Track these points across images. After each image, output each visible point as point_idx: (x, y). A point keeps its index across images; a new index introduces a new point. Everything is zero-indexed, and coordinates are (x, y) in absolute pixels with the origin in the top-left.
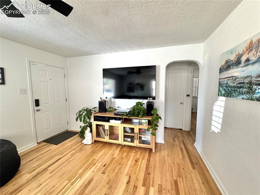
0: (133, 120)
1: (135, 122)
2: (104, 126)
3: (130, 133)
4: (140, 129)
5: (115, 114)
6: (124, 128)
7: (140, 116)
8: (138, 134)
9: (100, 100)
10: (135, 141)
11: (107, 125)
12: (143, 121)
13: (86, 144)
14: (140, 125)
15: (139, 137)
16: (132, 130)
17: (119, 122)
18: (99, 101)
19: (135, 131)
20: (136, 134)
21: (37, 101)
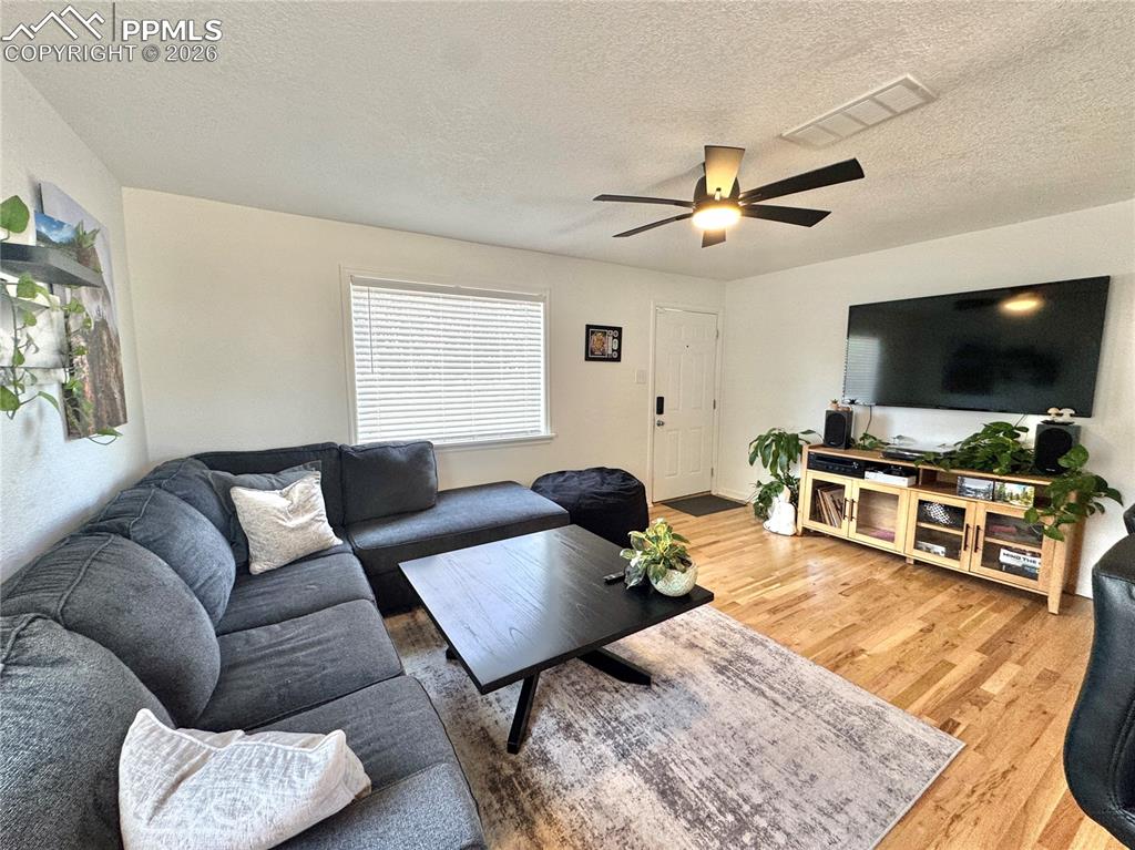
0: (963, 481)
1: (973, 487)
2: (843, 487)
3: (946, 526)
4: (990, 515)
5: (888, 455)
6: (922, 503)
7: (996, 470)
8: (982, 534)
9: (832, 408)
10: (965, 555)
11: (852, 487)
12: (1011, 489)
14: (993, 500)
15: (985, 543)
16: (957, 514)
17: (903, 482)
18: (827, 412)
19: (969, 519)
20: (971, 532)
21: (660, 401)
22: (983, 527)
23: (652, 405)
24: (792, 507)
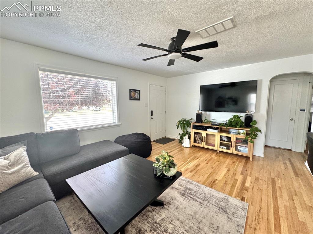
0: (230, 130)
1: (233, 131)
2: (202, 134)
3: (226, 141)
4: (236, 138)
5: (212, 124)
6: (221, 136)
7: (237, 127)
8: (235, 143)
10: (231, 148)
11: (204, 133)
12: (241, 131)
13: (185, 147)
14: (237, 134)
15: (236, 145)
16: (229, 139)
17: (216, 131)
18: (196, 113)
19: (232, 140)
20: (232, 142)
21: (152, 112)
22: (235, 141)
23: (149, 113)
24: (189, 140)
